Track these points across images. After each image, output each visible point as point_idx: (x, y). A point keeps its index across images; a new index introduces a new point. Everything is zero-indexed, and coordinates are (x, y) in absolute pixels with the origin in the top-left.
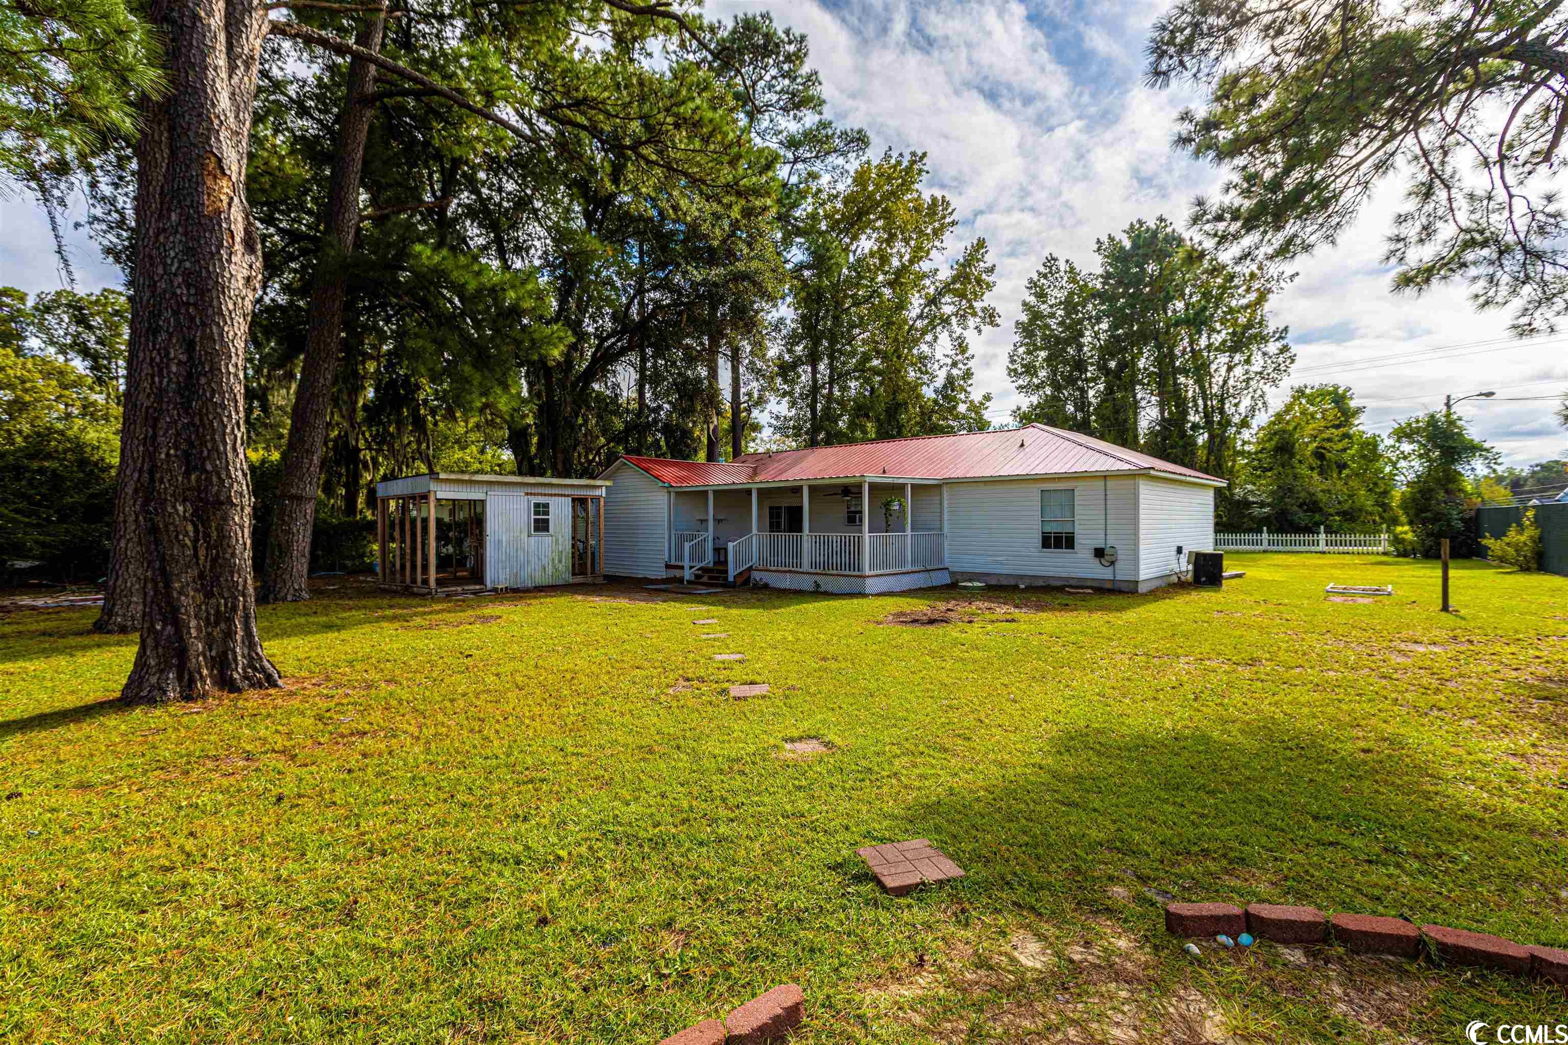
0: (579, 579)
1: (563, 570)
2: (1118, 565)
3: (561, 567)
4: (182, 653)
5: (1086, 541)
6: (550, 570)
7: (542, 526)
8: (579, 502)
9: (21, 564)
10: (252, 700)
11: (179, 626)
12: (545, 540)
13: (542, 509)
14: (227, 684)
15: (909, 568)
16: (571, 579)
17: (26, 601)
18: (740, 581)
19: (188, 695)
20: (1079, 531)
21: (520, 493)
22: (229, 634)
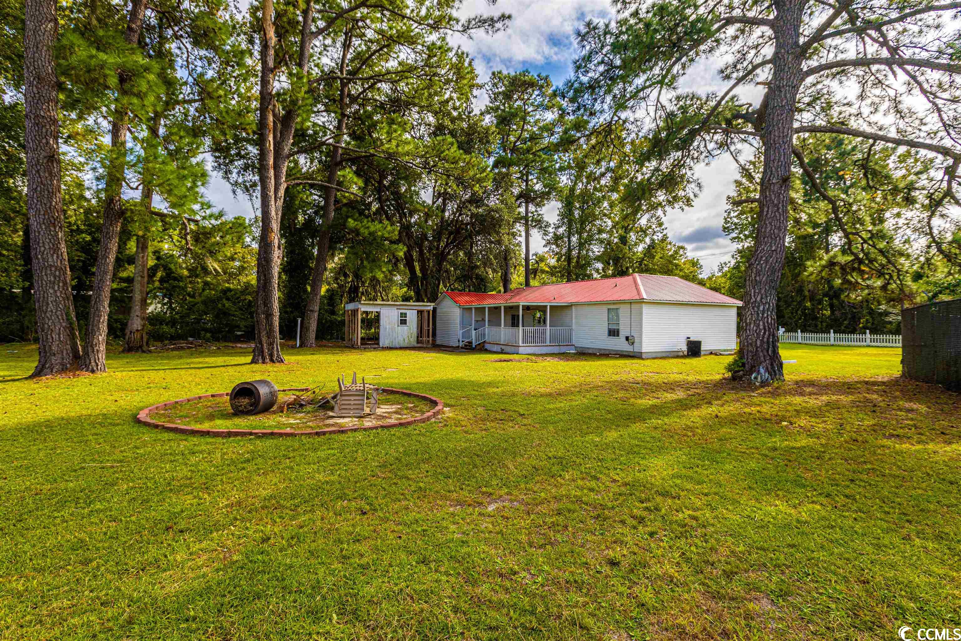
0: (419, 345)
1: (413, 341)
2: (635, 344)
3: (411, 340)
4: (263, 352)
5: (624, 332)
6: (407, 341)
7: (403, 322)
8: (420, 312)
9: (239, 333)
10: (277, 364)
11: (262, 345)
12: (405, 328)
13: (403, 315)
14: (272, 361)
15: (548, 344)
16: (416, 345)
17: (239, 345)
18: (478, 347)
19: (264, 362)
20: (621, 328)
21: (395, 308)
22: (273, 348)
